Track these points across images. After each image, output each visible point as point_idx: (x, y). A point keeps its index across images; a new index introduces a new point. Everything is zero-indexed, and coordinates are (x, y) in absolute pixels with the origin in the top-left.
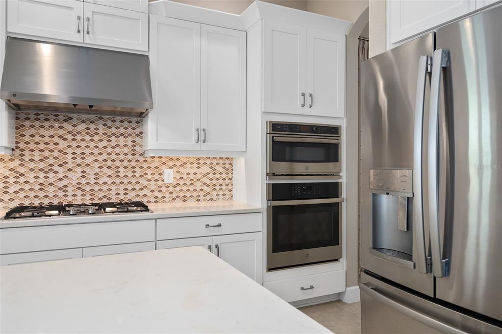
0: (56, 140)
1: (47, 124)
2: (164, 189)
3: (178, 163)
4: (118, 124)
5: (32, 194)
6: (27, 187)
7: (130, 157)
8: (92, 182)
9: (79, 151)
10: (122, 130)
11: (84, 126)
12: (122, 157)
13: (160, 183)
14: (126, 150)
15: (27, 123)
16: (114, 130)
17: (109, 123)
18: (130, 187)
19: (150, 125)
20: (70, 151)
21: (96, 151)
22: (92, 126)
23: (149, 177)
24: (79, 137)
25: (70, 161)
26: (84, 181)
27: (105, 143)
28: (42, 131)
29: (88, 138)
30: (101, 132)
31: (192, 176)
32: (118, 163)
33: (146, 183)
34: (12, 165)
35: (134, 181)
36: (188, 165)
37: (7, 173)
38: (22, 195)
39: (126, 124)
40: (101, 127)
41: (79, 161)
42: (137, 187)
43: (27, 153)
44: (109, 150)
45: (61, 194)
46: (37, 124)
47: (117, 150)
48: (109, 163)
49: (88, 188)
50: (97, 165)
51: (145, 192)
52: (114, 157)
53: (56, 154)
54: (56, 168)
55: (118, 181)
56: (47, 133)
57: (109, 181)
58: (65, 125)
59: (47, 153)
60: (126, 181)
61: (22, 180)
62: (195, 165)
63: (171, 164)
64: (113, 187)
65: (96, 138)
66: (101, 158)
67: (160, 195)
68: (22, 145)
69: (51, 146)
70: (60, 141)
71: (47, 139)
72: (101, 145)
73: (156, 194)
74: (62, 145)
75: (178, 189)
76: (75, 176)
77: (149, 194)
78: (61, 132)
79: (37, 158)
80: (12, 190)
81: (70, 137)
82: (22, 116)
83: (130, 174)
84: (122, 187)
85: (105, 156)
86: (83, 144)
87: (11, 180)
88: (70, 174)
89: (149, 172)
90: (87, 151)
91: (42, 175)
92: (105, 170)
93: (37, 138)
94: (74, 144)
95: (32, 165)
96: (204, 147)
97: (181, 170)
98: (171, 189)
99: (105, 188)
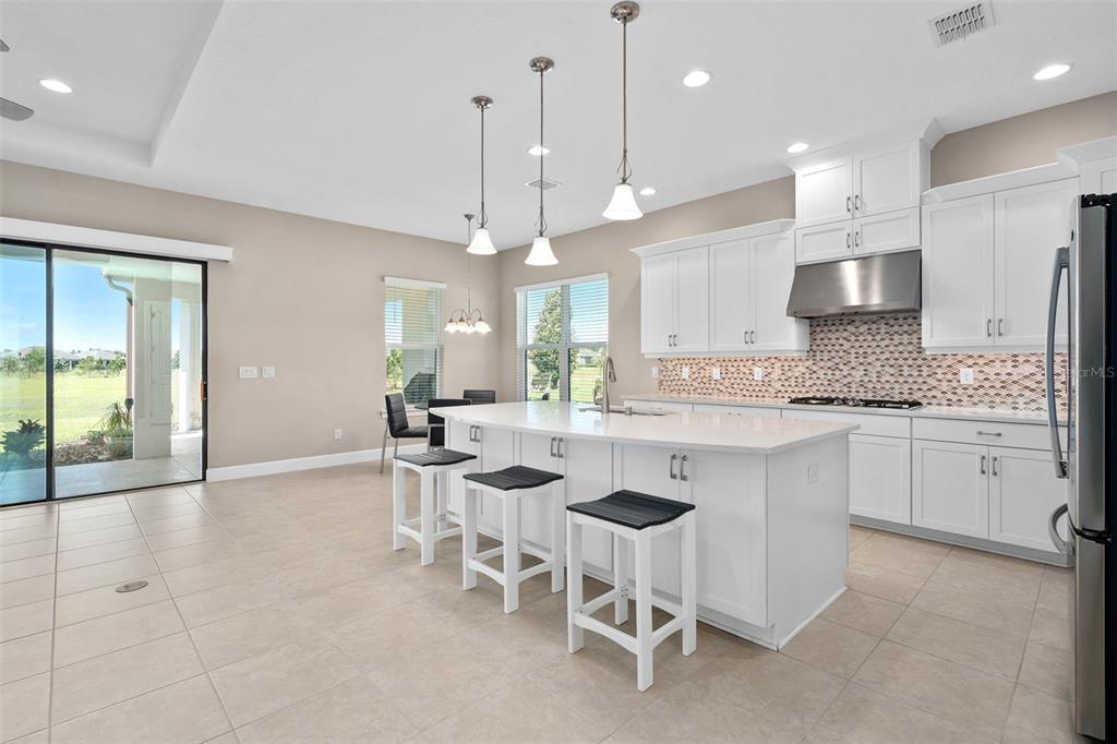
0: (841, 341)
1: (833, 328)
2: (960, 391)
3: (981, 361)
4: (901, 321)
5: (822, 389)
6: (818, 382)
7: (915, 355)
8: (874, 380)
9: (861, 351)
10: (906, 328)
11: (866, 327)
12: (906, 355)
13: (955, 384)
14: (910, 348)
15: (818, 329)
16: (896, 328)
17: (892, 322)
18: (915, 387)
19: (925, 321)
20: (853, 351)
21: (878, 350)
22: (874, 326)
23: (939, 376)
24: (861, 338)
25: (853, 360)
26: (866, 379)
27: (887, 342)
28: (830, 335)
29: (870, 338)
30: (883, 331)
31: (1004, 378)
32: (901, 362)
33: (935, 383)
34: (807, 364)
35: (920, 380)
36: (998, 363)
37: (804, 370)
38: (815, 388)
39: (910, 321)
40: (883, 326)
41: (861, 360)
42: (925, 387)
43: (818, 353)
44: (892, 348)
45: (846, 389)
46: (826, 328)
47: (901, 348)
48: (892, 362)
49: (870, 386)
50: (878, 363)
51: (934, 393)
52: (897, 355)
53: (841, 354)
54: (841, 366)
55: (901, 380)
56: (833, 336)
57: (892, 380)
58: (849, 328)
59: (833, 354)
60: (911, 380)
61: (815, 376)
62: (1010, 364)
63: (970, 362)
64: (897, 386)
65: (878, 337)
66: (883, 357)
67: (955, 398)
68: (814, 348)
69: (837, 348)
70: (844, 342)
71: (833, 341)
72: (883, 344)
73: (949, 396)
74: (847, 345)
75: (981, 391)
76: (858, 374)
77: (939, 395)
78: (845, 334)
79: (825, 359)
80: (807, 384)
81: (853, 338)
82: (815, 324)
83: (916, 373)
84: (906, 386)
85: (887, 355)
86: (865, 344)
87: (807, 376)
88: (853, 372)
89: (939, 371)
90: (869, 351)
91: (830, 372)
92: (887, 368)
93: (826, 341)
94: (857, 344)
95: (822, 364)
96: (1000, 341)
97: (986, 369)
98: (970, 392)
99: (887, 386)
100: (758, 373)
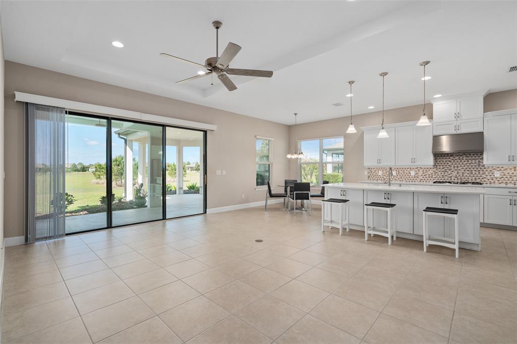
0: (448, 162)
1: (444, 158)
2: (494, 179)
3: (502, 169)
4: (472, 156)
5: (440, 178)
6: (438, 176)
7: (477, 167)
8: (461, 175)
9: (456, 165)
10: (474, 158)
11: (458, 157)
12: (474, 167)
13: (492, 176)
14: (475, 164)
15: (438, 158)
16: (470, 158)
17: (468, 156)
18: (477, 178)
20: (453, 165)
21: (463, 165)
22: (461, 157)
23: (487, 174)
24: (456, 161)
25: (453, 169)
26: (458, 175)
27: (466, 162)
28: (443, 160)
29: (459, 161)
30: (464, 159)
32: (472, 169)
33: (485, 176)
34: (434, 170)
35: (479, 175)
37: (433, 172)
38: (437, 178)
39: (475, 155)
41: (456, 168)
42: (481, 178)
43: (438, 166)
44: (468, 165)
45: (450, 179)
46: (441, 158)
47: (472, 165)
48: (468, 169)
49: (459, 177)
50: (463, 170)
51: (484, 179)
52: (470, 167)
53: (448, 166)
54: (448, 171)
55: (472, 175)
56: (445, 160)
57: (468, 175)
58: (451, 157)
59: (444, 166)
60: (475, 175)
61: (437, 174)
63: (499, 169)
64: (470, 177)
65: (463, 161)
66: (464, 168)
67: (492, 181)
68: (437, 164)
69: (446, 164)
70: (449, 162)
71: (445, 162)
72: (464, 163)
73: (490, 180)
74: (450, 164)
75: (502, 179)
76: (455, 174)
77: (487, 180)
78: (449, 160)
79: (441, 168)
80: (434, 177)
81: (453, 161)
82: (437, 156)
83: (477, 173)
84: (474, 178)
85: (466, 167)
86: (457, 163)
87: (434, 174)
88: (453, 173)
89: (487, 172)
90: (459, 165)
91: (443, 173)
92: (466, 171)
93: (441, 162)
94: (454, 163)
95: (440, 170)
96: (513, 163)
98: (498, 179)
99: (466, 177)
100: (413, 173)
